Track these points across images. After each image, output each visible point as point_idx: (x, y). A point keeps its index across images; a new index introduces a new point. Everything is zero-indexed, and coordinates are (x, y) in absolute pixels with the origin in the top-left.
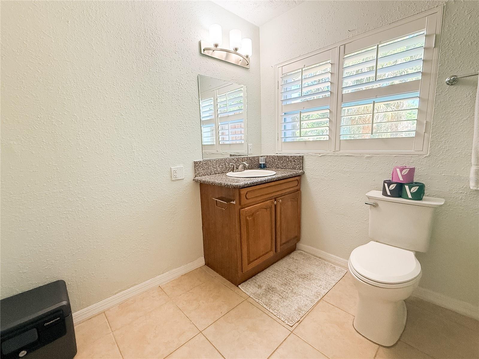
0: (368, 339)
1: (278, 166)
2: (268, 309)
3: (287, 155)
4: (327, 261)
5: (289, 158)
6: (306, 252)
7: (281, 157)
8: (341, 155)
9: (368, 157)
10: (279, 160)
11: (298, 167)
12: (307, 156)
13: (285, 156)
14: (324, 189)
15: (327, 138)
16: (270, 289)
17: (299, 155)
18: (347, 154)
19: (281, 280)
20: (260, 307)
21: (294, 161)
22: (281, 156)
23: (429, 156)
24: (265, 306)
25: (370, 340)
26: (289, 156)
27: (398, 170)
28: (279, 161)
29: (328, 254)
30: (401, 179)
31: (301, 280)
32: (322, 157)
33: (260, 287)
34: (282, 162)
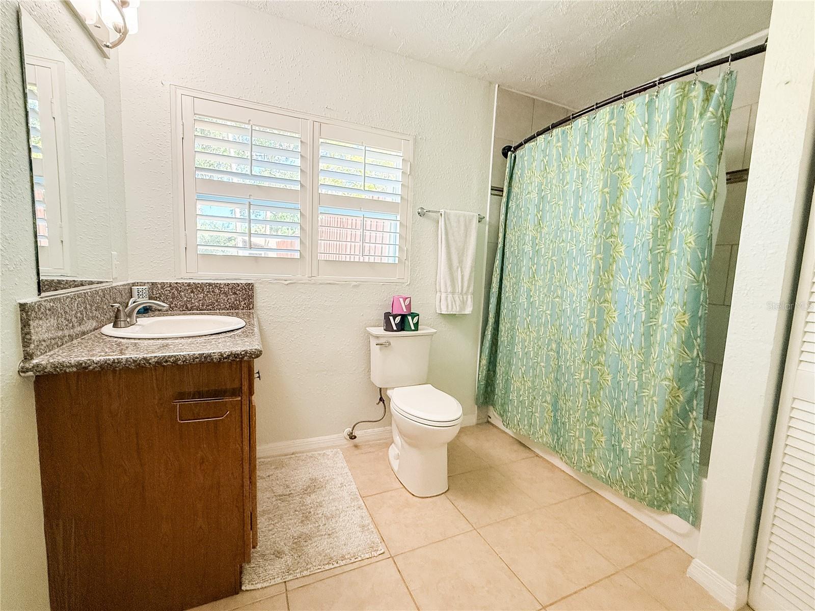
0: (433, 496)
1: (189, 306)
2: (336, 565)
3: (216, 282)
4: (309, 451)
5: (222, 288)
6: (269, 457)
7: (199, 286)
8: (321, 282)
9: (355, 286)
10: (192, 292)
11: (245, 304)
12: (261, 283)
13: (210, 285)
14: (295, 337)
15: (297, 255)
16: (299, 543)
17: (245, 282)
18: (329, 282)
19: (290, 517)
20: (321, 576)
21: (235, 293)
22: (199, 284)
23: (410, 284)
24: (327, 567)
25: (436, 496)
26: (220, 284)
27: (401, 300)
28: (192, 294)
29: (309, 440)
30: (405, 310)
31: (313, 496)
32: (291, 285)
33: (278, 554)
34: (201, 296)
